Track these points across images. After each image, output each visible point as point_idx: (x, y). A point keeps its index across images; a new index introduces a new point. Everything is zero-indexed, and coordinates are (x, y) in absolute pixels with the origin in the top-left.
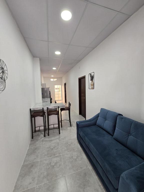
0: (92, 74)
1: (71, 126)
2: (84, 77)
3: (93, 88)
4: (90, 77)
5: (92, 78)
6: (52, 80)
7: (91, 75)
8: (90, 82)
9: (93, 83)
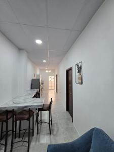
0: (80, 65)
1: (50, 134)
2: (71, 69)
3: (81, 83)
4: (77, 68)
5: (80, 69)
6: (47, 71)
7: (78, 65)
8: (78, 74)
9: (80, 76)
